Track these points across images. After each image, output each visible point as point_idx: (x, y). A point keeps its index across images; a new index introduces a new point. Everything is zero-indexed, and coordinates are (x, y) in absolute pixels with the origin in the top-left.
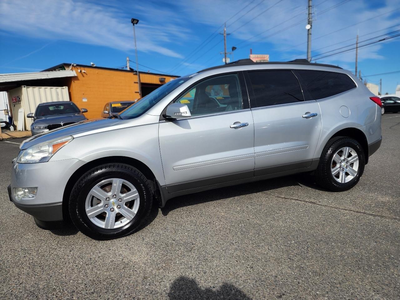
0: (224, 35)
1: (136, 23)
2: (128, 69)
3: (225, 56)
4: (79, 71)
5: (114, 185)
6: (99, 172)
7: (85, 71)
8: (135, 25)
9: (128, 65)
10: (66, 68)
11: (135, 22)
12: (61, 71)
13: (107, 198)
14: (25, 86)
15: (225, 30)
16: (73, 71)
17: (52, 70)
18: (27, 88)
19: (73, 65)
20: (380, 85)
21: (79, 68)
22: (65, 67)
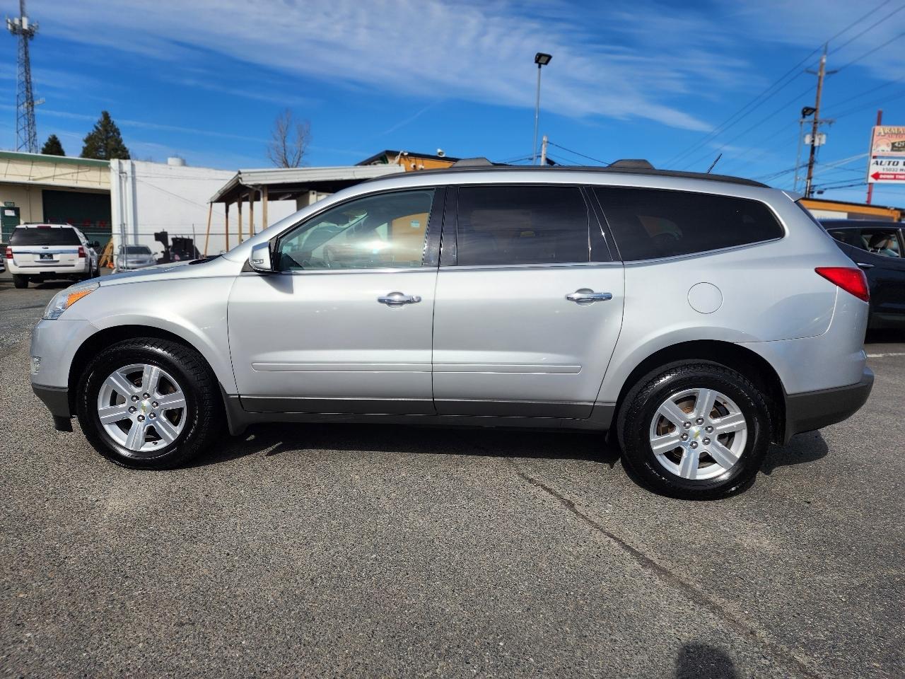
0: (819, 74)
1: (544, 62)
2: (543, 162)
3: (815, 129)
4: (412, 165)
5: (145, 375)
7: (423, 167)
8: (542, 66)
9: (543, 152)
10: (389, 160)
11: (543, 60)
12: (380, 165)
13: (133, 396)
14: (315, 192)
15: (824, 61)
16: (400, 165)
17: (366, 165)
18: (318, 195)
19: (402, 155)
21: (413, 160)
22: (388, 157)
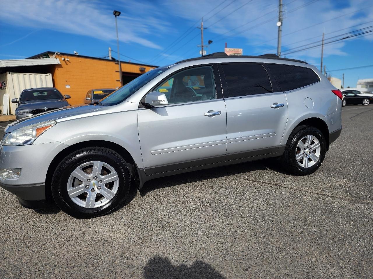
0: (201, 29)
1: (117, 15)
2: (110, 58)
3: (202, 49)
4: (63, 59)
5: (95, 167)
6: (81, 155)
7: (68, 60)
8: (117, 16)
9: (110, 55)
10: (50, 56)
11: (117, 14)
12: (45, 58)
13: (88, 179)
14: (10, 72)
15: (202, 24)
16: (56, 59)
17: (36, 58)
18: (12, 74)
19: (57, 53)
20: (343, 80)
21: (63, 56)
22: (49, 54)
